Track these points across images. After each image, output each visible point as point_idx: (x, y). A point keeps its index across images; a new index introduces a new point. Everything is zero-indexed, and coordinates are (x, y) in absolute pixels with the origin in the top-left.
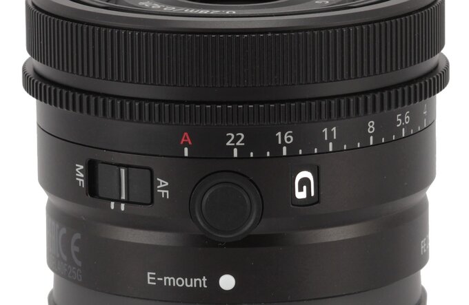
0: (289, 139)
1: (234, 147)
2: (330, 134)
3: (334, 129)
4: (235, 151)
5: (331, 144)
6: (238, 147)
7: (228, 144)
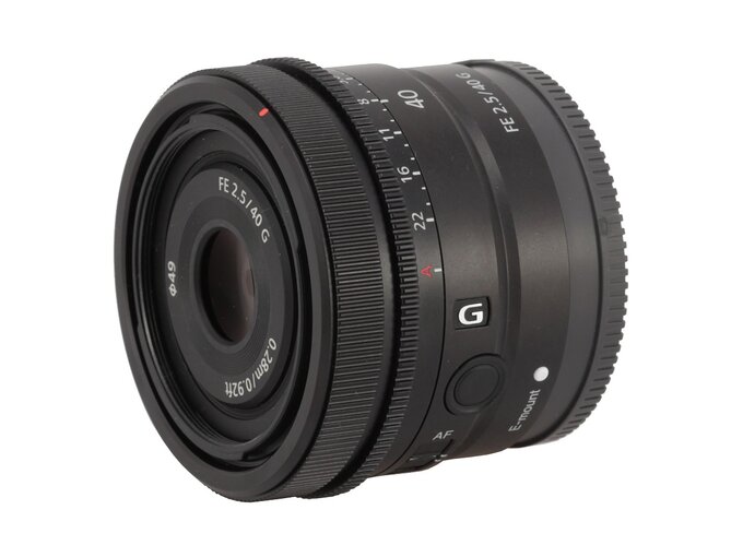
0: (405, 170)
1: (426, 223)
2: (386, 134)
3: (381, 131)
4: (429, 220)
5: (396, 133)
6: (425, 218)
7: (424, 228)
